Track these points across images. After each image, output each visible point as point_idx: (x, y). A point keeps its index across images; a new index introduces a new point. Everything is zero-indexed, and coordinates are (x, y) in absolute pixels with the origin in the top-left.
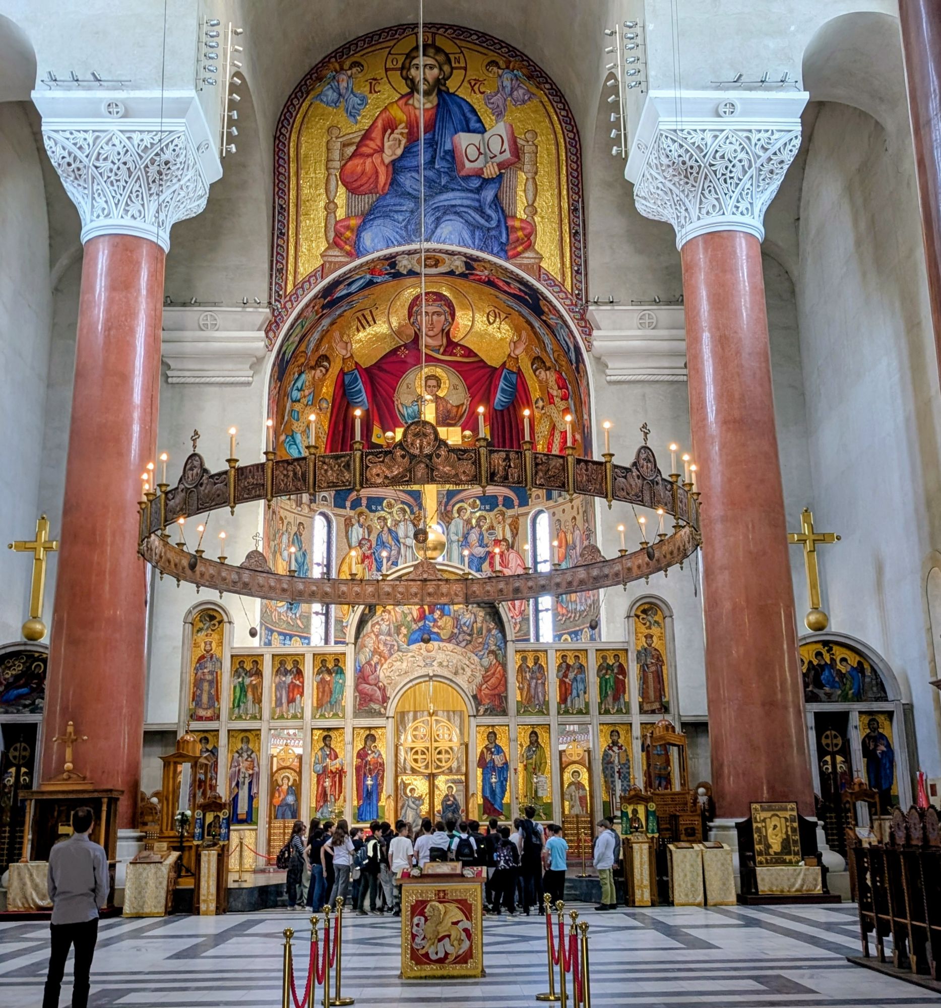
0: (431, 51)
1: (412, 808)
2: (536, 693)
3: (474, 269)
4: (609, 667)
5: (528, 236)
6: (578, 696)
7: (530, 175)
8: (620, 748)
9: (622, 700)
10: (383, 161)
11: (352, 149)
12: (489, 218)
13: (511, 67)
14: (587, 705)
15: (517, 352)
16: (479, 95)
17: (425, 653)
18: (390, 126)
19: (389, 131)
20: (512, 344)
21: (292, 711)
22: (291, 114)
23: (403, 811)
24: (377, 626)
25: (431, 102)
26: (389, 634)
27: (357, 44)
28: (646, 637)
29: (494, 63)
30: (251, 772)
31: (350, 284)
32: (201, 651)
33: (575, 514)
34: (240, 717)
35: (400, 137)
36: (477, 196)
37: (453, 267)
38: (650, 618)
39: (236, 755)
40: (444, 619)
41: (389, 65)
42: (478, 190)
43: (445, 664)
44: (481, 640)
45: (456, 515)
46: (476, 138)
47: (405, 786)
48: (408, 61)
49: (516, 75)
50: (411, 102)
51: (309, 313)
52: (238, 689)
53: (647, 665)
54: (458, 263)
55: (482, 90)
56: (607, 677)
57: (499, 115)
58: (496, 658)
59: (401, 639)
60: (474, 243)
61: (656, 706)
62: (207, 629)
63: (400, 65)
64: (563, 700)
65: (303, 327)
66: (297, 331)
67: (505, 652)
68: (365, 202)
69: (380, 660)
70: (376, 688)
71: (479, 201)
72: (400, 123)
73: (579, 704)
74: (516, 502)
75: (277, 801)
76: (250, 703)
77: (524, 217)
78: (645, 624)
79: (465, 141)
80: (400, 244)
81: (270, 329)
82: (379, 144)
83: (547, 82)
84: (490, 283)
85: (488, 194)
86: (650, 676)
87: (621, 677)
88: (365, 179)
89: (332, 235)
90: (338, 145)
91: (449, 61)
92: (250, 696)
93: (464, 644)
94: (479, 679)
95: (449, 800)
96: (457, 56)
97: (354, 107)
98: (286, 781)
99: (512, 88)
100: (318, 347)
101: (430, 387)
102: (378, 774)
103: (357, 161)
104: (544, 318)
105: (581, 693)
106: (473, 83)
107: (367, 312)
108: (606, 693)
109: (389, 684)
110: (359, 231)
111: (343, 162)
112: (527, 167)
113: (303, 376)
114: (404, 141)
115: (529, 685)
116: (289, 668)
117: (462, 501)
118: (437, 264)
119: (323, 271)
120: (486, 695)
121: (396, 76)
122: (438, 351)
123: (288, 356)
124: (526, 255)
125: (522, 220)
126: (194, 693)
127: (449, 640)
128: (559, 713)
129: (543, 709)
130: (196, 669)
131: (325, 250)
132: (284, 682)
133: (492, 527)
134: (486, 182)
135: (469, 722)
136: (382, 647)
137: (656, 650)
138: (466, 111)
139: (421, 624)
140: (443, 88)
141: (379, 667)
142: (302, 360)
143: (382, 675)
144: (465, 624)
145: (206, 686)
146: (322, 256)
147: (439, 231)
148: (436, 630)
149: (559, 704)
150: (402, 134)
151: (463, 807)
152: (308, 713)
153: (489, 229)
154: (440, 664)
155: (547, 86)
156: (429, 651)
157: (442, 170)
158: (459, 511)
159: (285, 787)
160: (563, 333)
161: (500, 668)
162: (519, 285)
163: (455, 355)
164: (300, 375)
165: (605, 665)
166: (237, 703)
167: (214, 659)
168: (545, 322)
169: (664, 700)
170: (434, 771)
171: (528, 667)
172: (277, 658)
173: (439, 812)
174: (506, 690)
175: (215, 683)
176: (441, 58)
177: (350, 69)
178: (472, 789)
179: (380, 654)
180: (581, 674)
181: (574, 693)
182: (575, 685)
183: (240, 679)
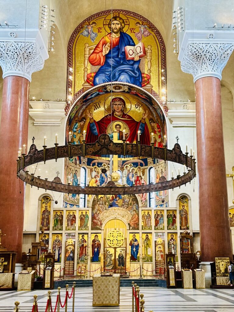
0: (118, 19)
1: (109, 258)
2: (148, 223)
3: (131, 90)
4: (171, 215)
5: (148, 79)
6: (161, 224)
7: (149, 60)
8: (174, 240)
9: (175, 225)
10: (102, 54)
11: (93, 51)
12: (136, 74)
13: (144, 24)
14: (164, 226)
15: (145, 117)
16: (133, 33)
17: (114, 211)
18: (105, 43)
19: (104, 45)
20: (143, 115)
21: (72, 228)
22: (73, 39)
23: (106, 259)
24: (99, 202)
25: (118, 35)
26: (102, 204)
27: (94, 16)
28: (182, 206)
29: (138, 23)
30: (59, 246)
31: (92, 95)
32: (43, 209)
33: (162, 168)
34: (56, 230)
35: (108, 47)
36: (132, 67)
37: (125, 90)
38: (184, 200)
39: (55, 241)
40: (120, 200)
41: (104, 23)
42: (133, 65)
43: (120, 214)
44: (131, 207)
45: (125, 168)
46: (132, 47)
47: (107, 251)
48: (110, 22)
49: (145, 27)
50: (111, 35)
51: (79, 104)
52: (55, 221)
53: (183, 215)
54: (126, 88)
55: (134, 32)
56: (170, 218)
57: (139, 40)
58: (136, 212)
59: (106, 206)
60: (131, 82)
61: (185, 227)
62: (46, 202)
63: (108, 23)
64: (156, 225)
65: (77, 108)
66: (75, 109)
67: (139, 210)
68: (97, 68)
70: (98, 221)
71: (133, 68)
72: (108, 43)
73: (161, 226)
74: (144, 165)
75: (67, 255)
76: (59, 225)
77: (147, 73)
78: (182, 202)
79: (128, 48)
80: (108, 82)
81: (66, 109)
82: (101, 49)
83: (155, 29)
84: (137, 95)
85: (136, 66)
86: (183, 218)
87: (174, 218)
88: (97, 60)
89: (86, 79)
90: (88, 49)
91: (124, 22)
92: (59, 223)
93: (126, 208)
94: (130, 219)
95: (120, 255)
96: (126, 20)
97: (93, 37)
98: (70, 249)
99: (144, 31)
100: (82, 115)
101: (117, 128)
102: (99, 247)
103: (94, 55)
104: (153, 106)
106: (131, 29)
107: (97, 104)
108: (170, 223)
109: (102, 220)
110: (95, 77)
111: (90, 55)
112: (148, 57)
113: (77, 124)
114: (109, 48)
115: (146, 220)
116: (71, 215)
117: (127, 164)
118: (120, 88)
119: (83, 90)
120: (132, 223)
121: (107, 27)
122: (120, 117)
123: (72, 117)
124: (148, 86)
125: (146, 75)
126: (42, 222)
127: (121, 207)
128: (155, 229)
129: (150, 228)
130: (42, 214)
131: (84, 84)
132: (70, 219)
133: (136, 172)
134: (135, 62)
135: (127, 231)
136: (100, 209)
137: (185, 210)
138: (129, 38)
139: (113, 201)
140: (122, 31)
141: (99, 215)
142: (77, 119)
143: (100, 217)
144: (126, 201)
145: (45, 220)
146: (83, 85)
147: (120, 78)
148: (117, 203)
149: (155, 226)
150: (108, 46)
151: (125, 257)
152: (77, 228)
153: (136, 77)
155: (155, 31)
157: (121, 58)
158: (126, 167)
159: (70, 251)
160: (159, 111)
161: (137, 215)
162: (145, 96)
163: (125, 118)
164: (76, 123)
165: (169, 214)
166: (55, 225)
167: (48, 212)
168: (153, 107)
169: (188, 225)
170: (116, 246)
171: (146, 215)
172: (67, 211)
173: (117, 259)
174: (139, 222)
175: (48, 219)
176: (121, 21)
177: (92, 24)
178: (128, 252)
179: (100, 211)
180: (162, 217)
181: (160, 223)
182: (160, 221)
183: (56, 218)
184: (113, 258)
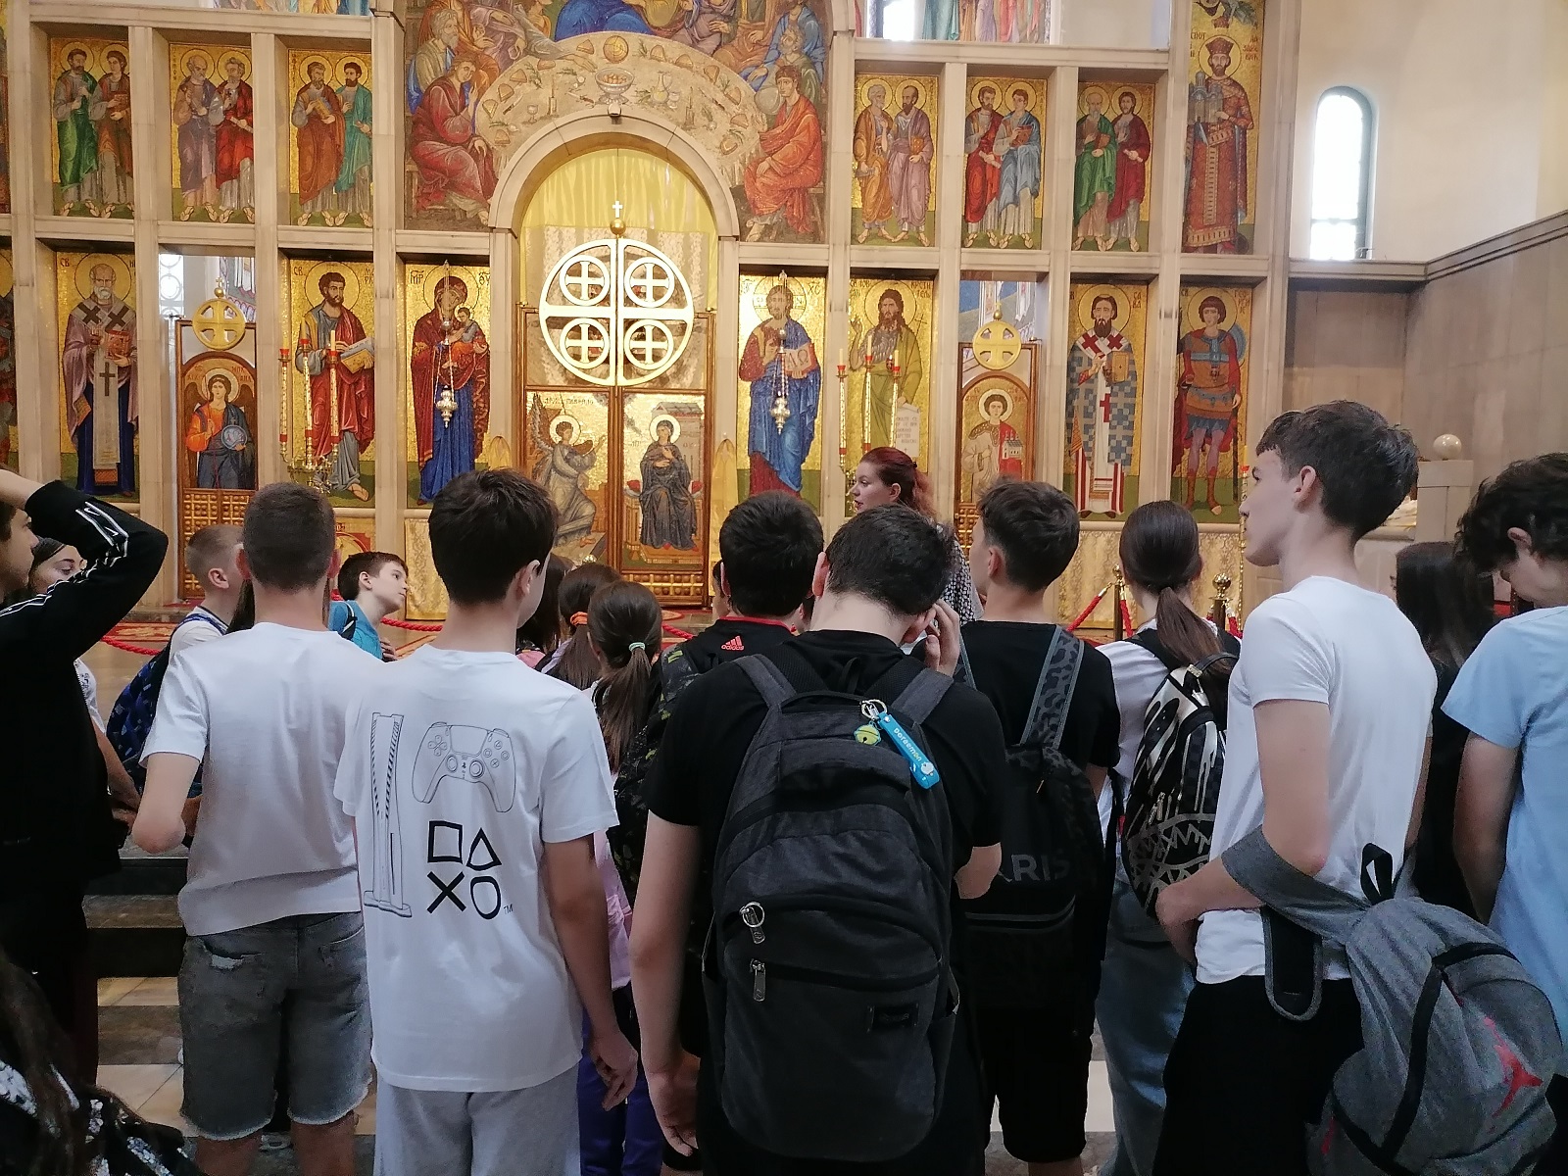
2: (904, 189)
4: (1106, 126)
6: (1016, 201)
8: (1115, 342)
9: (1131, 217)
14: (1038, 224)
17: (602, 64)
28: (1211, 47)
30: (122, 361)
34: (80, 209)
39: (81, 314)
43: (658, 97)
44: (759, 34)
52: (71, 133)
53: (1206, 126)
56: (1098, 153)
58: (799, 88)
59: (536, 20)
61: (1221, 235)
64: (974, 210)
69: (477, 76)
70: (464, 154)
73: (1018, 221)
75: (198, 439)
76: (109, 174)
86: (1212, 156)
87: (1134, 155)
92: (108, 156)
93: (711, 43)
94: (751, 144)
95: (661, 457)
102: (472, 382)
105: (1025, 194)
108: (1092, 197)
109: (503, 144)
115: (886, 167)
116: (216, 82)
120: (768, 189)
127: (671, 31)
128: (964, 245)
132: (205, 120)
135: (720, 253)
137: (1235, 84)
141: (472, 97)
149: (964, 219)
151: (696, 473)
152: (269, 208)
154: (645, 97)
156: (614, 59)
161: (809, 117)
165: (1097, 119)
166: (72, 173)
169: (1242, 220)
170: (623, 382)
171: (885, 116)
172: (175, 44)
174: (823, 177)
178: (723, 430)
179: (477, 60)
180: (1028, 141)
181: (1007, 193)
182: (1008, 173)
183: (76, 105)
184: (597, 476)
